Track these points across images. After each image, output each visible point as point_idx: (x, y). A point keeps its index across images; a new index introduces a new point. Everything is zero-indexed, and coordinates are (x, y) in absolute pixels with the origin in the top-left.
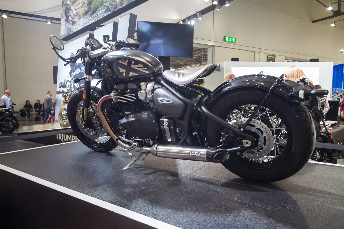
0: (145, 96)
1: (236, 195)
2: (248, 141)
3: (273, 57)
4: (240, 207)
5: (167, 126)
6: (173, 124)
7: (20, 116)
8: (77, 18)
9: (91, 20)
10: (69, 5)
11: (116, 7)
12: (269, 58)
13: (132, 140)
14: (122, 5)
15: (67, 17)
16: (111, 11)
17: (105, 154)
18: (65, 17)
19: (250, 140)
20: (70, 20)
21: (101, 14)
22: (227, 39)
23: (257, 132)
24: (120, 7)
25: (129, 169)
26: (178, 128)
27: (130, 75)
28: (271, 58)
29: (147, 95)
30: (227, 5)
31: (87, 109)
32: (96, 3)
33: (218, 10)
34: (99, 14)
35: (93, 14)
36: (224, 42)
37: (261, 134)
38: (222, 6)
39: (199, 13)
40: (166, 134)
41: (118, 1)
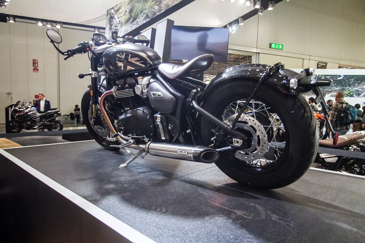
0: (141, 91)
1: (219, 200)
2: (238, 140)
3: (325, 64)
4: (217, 213)
5: (160, 123)
6: (166, 120)
7: (70, 119)
8: (119, 25)
9: (131, 27)
10: (112, 14)
11: (155, 13)
12: (320, 65)
13: (129, 137)
14: (160, 12)
15: (111, 25)
16: (150, 18)
17: (114, 152)
18: (109, 26)
19: (240, 139)
20: (113, 28)
21: (141, 21)
22: (273, 46)
23: (250, 130)
24: (158, 14)
25: (127, 166)
26: (171, 124)
27: (128, 69)
28: (322, 66)
29: (142, 90)
30: (270, 9)
31: (95, 105)
32: (136, 11)
33: (261, 14)
34: (139, 21)
35: (133, 21)
36: (269, 49)
37: (254, 132)
38: (265, 10)
39: (241, 18)
40: (160, 131)
41: (156, 7)
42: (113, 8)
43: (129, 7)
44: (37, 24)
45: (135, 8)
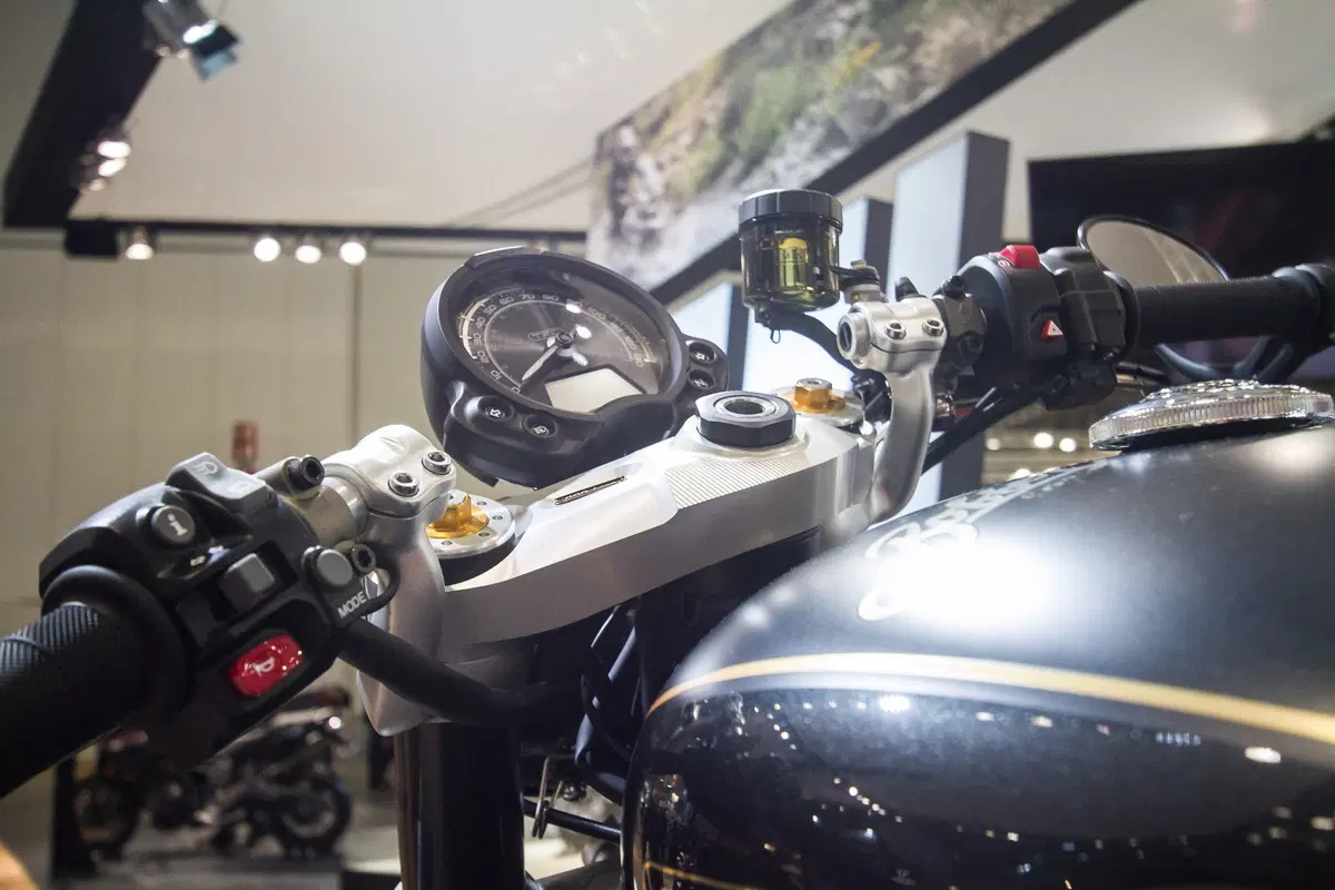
8: (665, 208)
10: (627, 150)
11: (882, 109)
14: (912, 97)
15: (619, 212)
16: (854, 139)
20: (631, 228)
21: (797, 166)
32: (763, 116)
34: (781, 170)
35: (746, 173)
41: (889, 77)
42: (627, 122)
43: (721, 100)
44: (250, 249)
45: (758, 101)
